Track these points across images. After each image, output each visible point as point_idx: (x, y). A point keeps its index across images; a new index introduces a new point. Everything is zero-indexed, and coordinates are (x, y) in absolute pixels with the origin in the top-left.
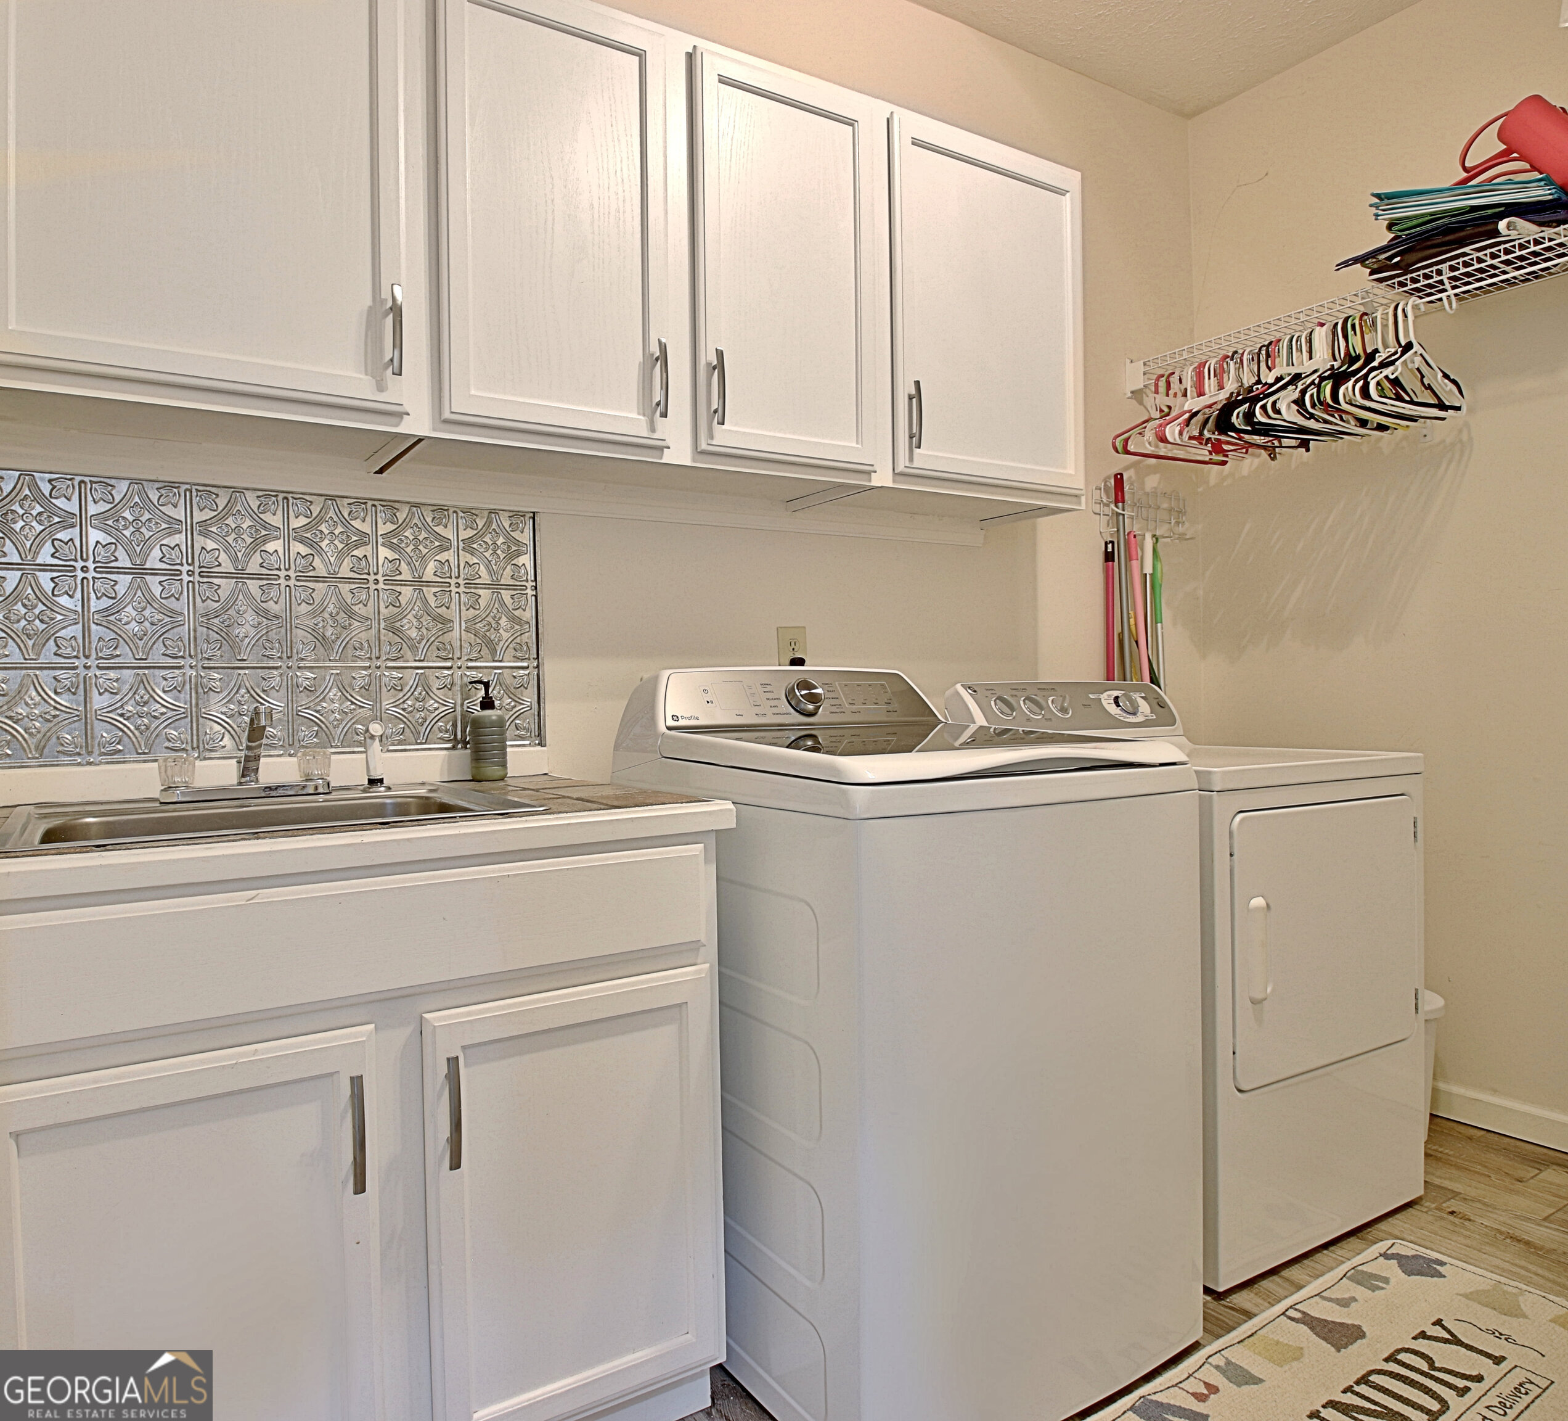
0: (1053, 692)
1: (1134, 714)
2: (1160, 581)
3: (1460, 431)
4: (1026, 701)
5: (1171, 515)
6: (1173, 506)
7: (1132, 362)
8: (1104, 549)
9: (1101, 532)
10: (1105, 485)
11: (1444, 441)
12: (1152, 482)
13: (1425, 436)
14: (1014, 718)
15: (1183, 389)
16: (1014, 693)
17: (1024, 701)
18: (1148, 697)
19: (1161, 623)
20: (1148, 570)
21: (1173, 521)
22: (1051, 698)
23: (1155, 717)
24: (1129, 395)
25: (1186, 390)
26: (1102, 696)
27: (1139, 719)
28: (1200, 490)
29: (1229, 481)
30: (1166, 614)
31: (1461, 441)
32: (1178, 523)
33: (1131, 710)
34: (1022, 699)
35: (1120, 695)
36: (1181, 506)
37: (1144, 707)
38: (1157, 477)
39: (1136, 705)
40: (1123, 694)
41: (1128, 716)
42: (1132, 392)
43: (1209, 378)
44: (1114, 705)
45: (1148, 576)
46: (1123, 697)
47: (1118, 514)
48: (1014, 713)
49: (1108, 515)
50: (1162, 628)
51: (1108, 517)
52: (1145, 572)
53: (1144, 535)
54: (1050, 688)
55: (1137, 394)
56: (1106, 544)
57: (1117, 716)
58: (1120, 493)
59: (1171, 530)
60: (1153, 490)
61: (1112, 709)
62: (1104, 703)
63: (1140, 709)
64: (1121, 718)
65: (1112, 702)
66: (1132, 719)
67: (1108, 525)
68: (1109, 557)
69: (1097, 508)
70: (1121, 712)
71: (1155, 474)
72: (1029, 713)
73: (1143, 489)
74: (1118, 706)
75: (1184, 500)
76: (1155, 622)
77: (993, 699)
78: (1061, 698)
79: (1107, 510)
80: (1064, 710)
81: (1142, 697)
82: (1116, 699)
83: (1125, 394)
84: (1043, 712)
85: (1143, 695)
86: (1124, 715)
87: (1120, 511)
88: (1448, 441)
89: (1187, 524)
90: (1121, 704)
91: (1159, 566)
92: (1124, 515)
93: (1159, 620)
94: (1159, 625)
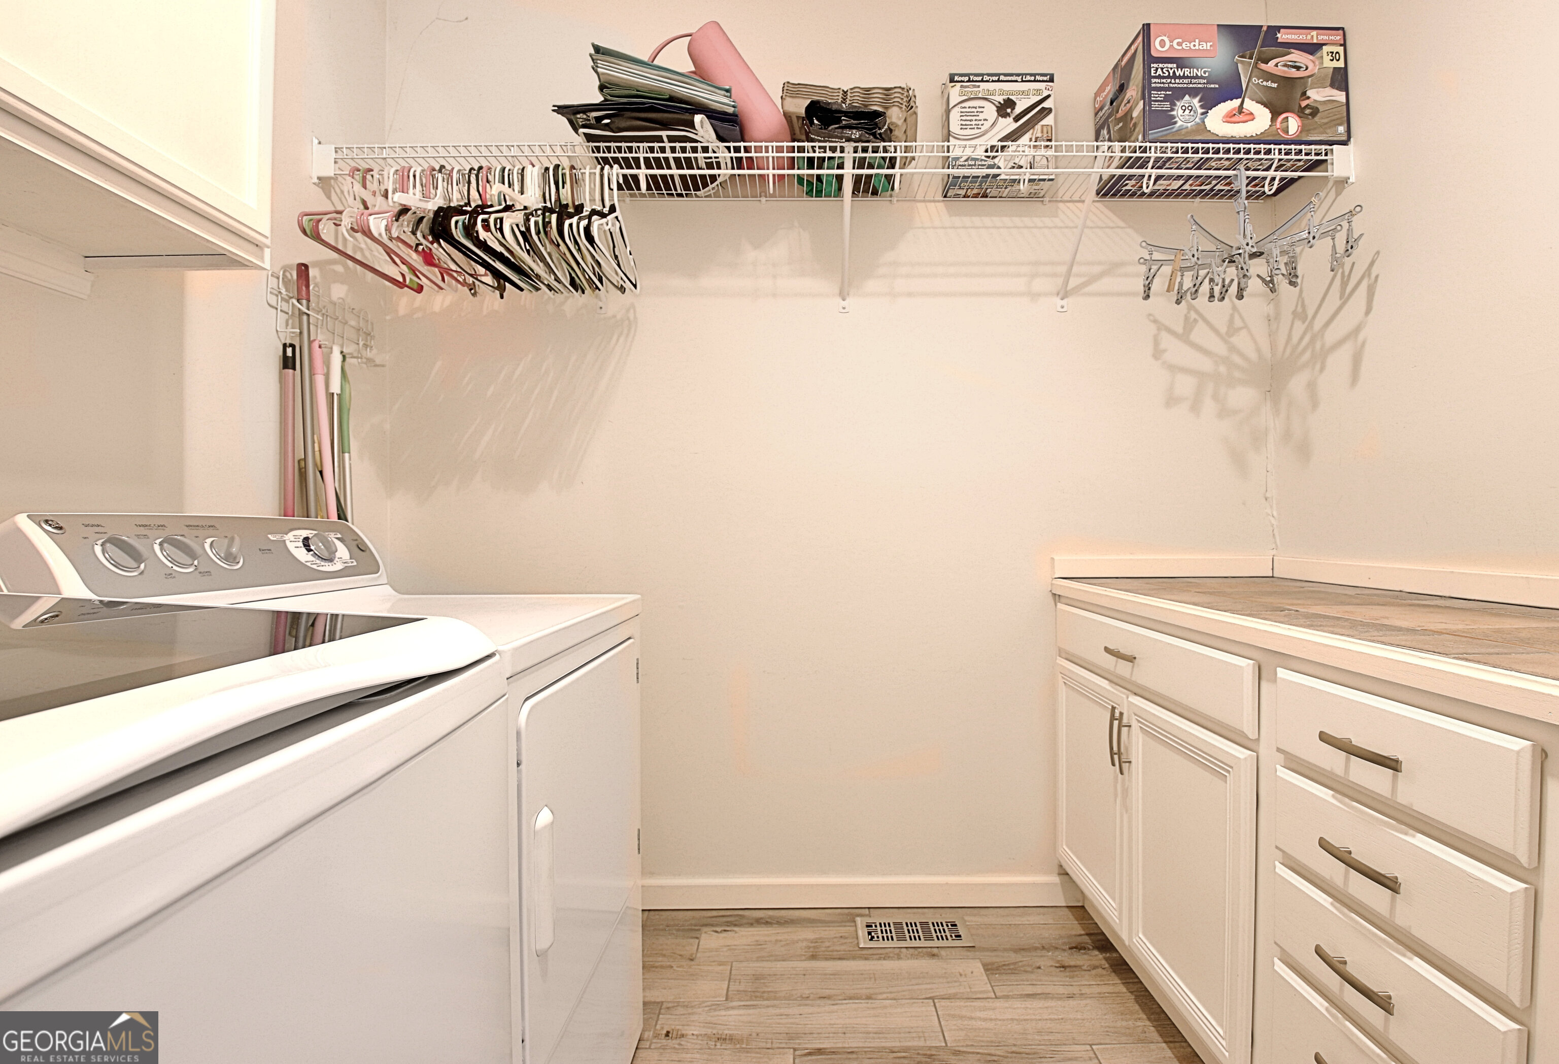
0: (211, 531)
1: (331, 560)
2: (348, 404)
3: (628, 311)
4: (165, 545)
5: (359, 335)
6: (361, 325)
7: (320, 143)
8: (281, 353)
9: (277, 331)
10: (284, 274)
11: (614, 316)
12: (338, 292)
13: (601, 308)
14: (142, 573)
15: (383, 189)
16: (143, 531)
17: (161, 544)
18: (344, 538)
19: (349, 453)
20: (335, 388)
21: (361, 343)
22: (209, 541)
23: (355, 564)
24: (316, 181)
25: (387, 191)
26: (286, 537)
27: (337, 566)
28: (388, 318)
29: (419, 315)
30: (354, 445)
31: (628, 319)
32: (366, 346)
33: (326, 554)
34: (158, 541)
35: (310, 536)
36: (370, 329)
37: (342, 552)
38: (345, 288)
39: (334, 549)
40: (315, 535)
41: (323, 563)
42: (319, 178)
43: (414, 186)
44: (304, 550)
45: (335, 397)
46: (315, 538)
47: (301, 313)
48: (142, 566)
49: (287, 313)
50: (350, 459)
51: (287, 315)
52: (332, 391)
53: (331, 348)
54: (208, 525)
55: (324, 182)
56: (285, 346)
57: (309, 564)
58: (304, 288)
59: (359, 352)
60: (340, 301)
61: (302, 554)
62: (291, 546)
63: (338, 555)
64: (314, 567)
65: (301, 544)
66: (328, 567)
67: (287, 325)
68: (288, 363)
69: (273, 300)
70: (312, 559)
71: (342, 283)
72: (170, 565)
73: (329, 296)
74: (309, 550)
75: (372, 324)
76: (342, 451)
77: (100, 542)
78: (226, 541)
79: (285, 306)
80: (230, 558)
81: (337, 538)
82: (306, 542)
83: (311, 178)
84: (196, 563)
85: (339, 536)
86: (318, 562)
87: (304, 309)
88: (619, 317)
89: (375, 351)
90: (312, 547)
91: (347, 387)
92: (308, 315)
93: (346, 449)
94: (347, 455)
